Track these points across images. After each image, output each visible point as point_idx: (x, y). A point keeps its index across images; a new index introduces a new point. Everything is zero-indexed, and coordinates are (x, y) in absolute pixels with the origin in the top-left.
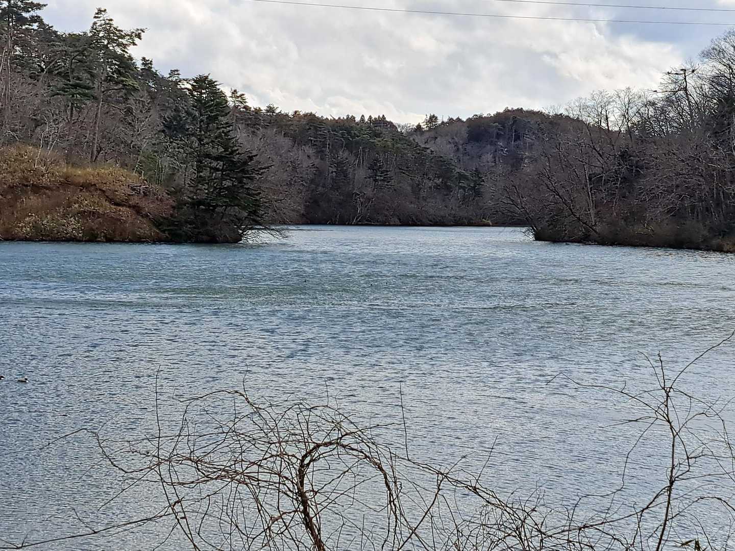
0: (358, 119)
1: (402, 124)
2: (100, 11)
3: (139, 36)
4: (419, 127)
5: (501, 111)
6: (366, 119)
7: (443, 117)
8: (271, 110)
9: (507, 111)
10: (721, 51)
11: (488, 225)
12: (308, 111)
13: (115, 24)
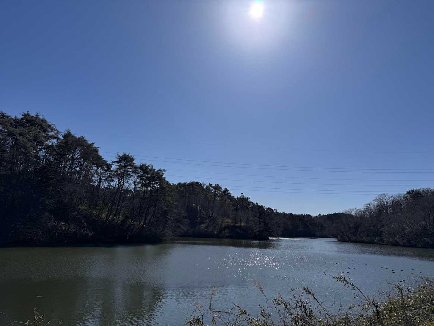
0: (303, 215)
1: (313, 216)
2: (242, 194)
3: (249, 198)
4: (317, 216)
5: (335, 213)
6: (305, 215)
7: (322, 214)
8: (283, 213)
9: (336, 213)
10: (378, 200)
11: (331, 238)
12: (291, 213)
13: (244, 196)
